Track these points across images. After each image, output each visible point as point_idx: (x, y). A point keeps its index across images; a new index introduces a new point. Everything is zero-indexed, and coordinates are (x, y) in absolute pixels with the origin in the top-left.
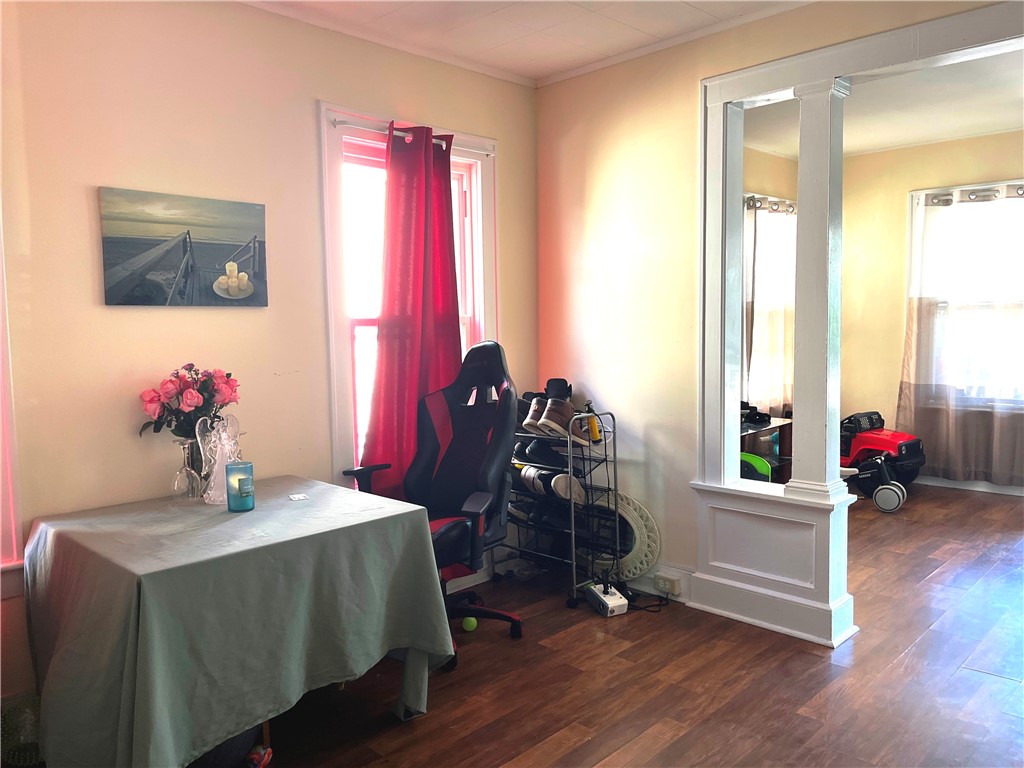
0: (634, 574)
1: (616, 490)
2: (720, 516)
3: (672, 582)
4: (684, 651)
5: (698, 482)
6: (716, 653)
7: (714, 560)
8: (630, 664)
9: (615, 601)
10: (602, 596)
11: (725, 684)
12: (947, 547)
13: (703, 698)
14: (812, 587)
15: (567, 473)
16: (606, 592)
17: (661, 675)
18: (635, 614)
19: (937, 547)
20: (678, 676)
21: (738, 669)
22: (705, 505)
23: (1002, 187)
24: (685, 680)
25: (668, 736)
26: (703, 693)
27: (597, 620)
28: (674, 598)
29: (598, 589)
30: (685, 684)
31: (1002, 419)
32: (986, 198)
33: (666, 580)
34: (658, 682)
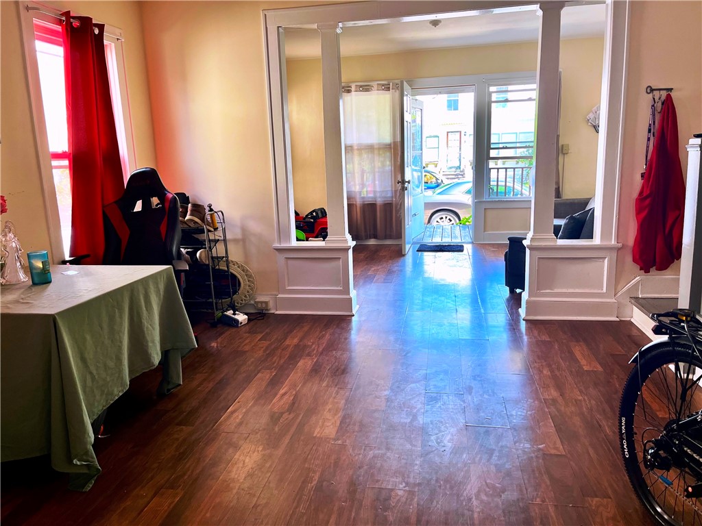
0: (241, 304)
1: (227, 257)
2: (290, 262)
3: (266, 303)
4: (291, 331)
5: (277, 245)
6: (306, 329)
7: (289, 286)
8: (269, 342)
9: (241, 317)
10: (233, 316)
11: (319, 339)
12: (373, 269)
13: (314, 346)
14: (341, 288)
15: (205, 248)
16: (234, 314)
17: (287, 342)
18: (252, 323)
19: (369, 270)
20: (296, 341)
21: (320, 332)
22: (281, 258)
23: (375, 84)
24: (301, 341)
25: (310, 362)
26: (313, 344)
27: (234, 330)
28: (266, 312)
29: (230, 313)
30: (301, 343)
31: (380, 206)
32: (367, 90)
33: (262, 302)
34: (288, 346)
